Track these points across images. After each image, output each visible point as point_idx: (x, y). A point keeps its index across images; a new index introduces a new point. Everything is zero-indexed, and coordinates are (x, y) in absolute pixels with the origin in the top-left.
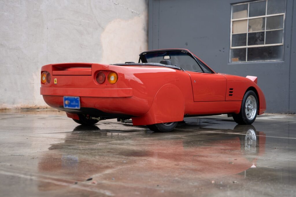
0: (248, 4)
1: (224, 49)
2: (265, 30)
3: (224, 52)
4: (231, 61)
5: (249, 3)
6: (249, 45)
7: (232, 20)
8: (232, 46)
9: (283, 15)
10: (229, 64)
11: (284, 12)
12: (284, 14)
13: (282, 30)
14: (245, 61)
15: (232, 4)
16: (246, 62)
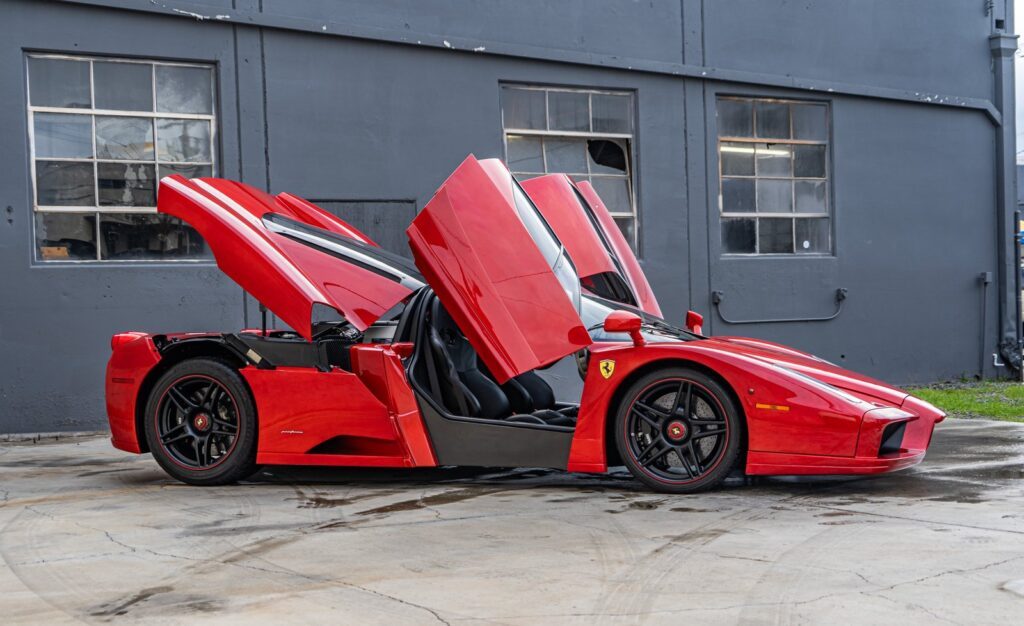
0: (88, 63)
1: (9, 210)
2: (158, 162)
3: (10, 221)
4: (40, 256)
5: (91, 60)
6: (102, 204)
7: (31, 109)
8: (39, 204)
9: (209, 120)
10: (32, 267)
11: (210, 114)
12: (212, 118)
13: (210, 166)
14: (96, 258)
15: (25, 50)
16: (100, 263)
